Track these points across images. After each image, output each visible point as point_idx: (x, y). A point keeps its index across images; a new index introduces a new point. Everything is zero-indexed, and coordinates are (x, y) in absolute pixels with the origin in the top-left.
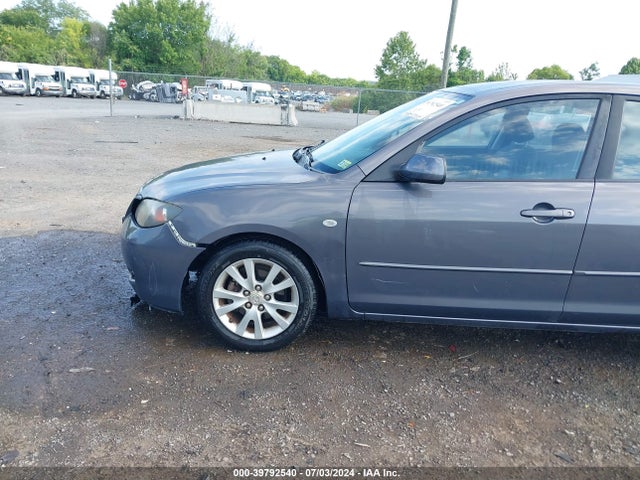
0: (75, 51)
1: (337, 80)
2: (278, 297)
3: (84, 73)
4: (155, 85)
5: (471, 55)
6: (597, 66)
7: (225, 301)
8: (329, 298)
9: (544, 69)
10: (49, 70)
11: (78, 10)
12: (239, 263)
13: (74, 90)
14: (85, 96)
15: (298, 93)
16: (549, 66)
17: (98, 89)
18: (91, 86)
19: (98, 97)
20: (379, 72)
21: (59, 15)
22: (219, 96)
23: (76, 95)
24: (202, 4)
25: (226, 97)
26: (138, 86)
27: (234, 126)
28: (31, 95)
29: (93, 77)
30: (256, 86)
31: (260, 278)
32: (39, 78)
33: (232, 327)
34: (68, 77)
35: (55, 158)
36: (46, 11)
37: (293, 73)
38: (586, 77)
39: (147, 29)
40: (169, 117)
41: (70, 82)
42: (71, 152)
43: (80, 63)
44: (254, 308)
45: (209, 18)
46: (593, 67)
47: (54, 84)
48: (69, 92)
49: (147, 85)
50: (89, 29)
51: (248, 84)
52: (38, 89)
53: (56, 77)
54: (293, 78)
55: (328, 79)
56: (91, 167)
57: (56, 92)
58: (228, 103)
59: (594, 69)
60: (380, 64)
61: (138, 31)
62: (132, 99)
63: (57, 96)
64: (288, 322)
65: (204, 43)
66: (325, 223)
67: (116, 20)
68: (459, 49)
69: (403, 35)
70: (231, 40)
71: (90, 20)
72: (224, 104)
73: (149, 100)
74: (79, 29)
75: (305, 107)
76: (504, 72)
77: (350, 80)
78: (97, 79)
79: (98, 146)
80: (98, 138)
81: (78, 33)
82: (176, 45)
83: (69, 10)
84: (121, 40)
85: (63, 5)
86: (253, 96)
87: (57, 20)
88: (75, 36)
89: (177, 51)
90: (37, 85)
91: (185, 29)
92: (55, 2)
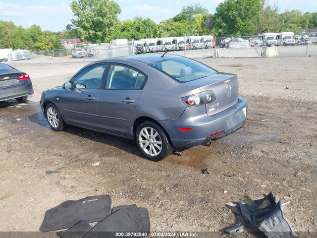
0: (199, 29)
11: (203, 9)
13: (194, 46)
17: (205, 45)
18: (202, 43)
21: (195, 13)
23: (195, 48)
25: (237, 45)
26: (224, 41)
28: (177, 50)
29: (203, 39)
32: (180, 43)
36: (190, 12)
39: (230, 13)
41: (193, 43)
45: (263, 2)
48: (192, 47)
49: (227, 40)
50: (205, 18)
51: (280, 34)
61: (226, 15)
65: (260, 15)
67: (218, 11)
74: (201, 18)
78: (205, 40)
81: (201, 20)
82: (243, 19)
83: (199, 11)
84: (218, 21)
85: (197, 8)
86: (282, 40)
87: (194, 16)
88: (199, 22)
89: (244, 22)
90: (180, 46)
91: (248, 10)
92: (194, 8)
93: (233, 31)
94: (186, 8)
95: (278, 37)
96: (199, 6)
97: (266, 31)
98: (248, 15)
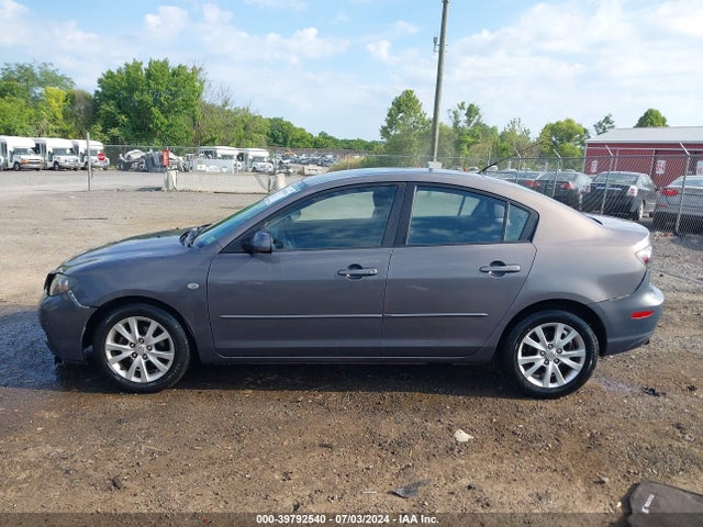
0: (57, 122)
1: (345, 141)
2: (158, 347)
3: (67, 144)
4: (144, 154)
5: (481, 112)
6: (611, 119)
7: (116, 353)
8: (199, 346)
9: (558, 123)
10: (29, 143)
11: (62, 78)
12: (124, 321)
13: (56, 163)
14: (68, 169)
15: (303, 156)
16: (563, 121)
17: (82, 161)
18: (75, 157)
19: (83, 169)
20: (385, 131)
21: (42, 84)
22: (204, 166)
23: (57, 167)
24: (194, 69)
25: (211, 167)
26: (126, 156)
27: (218, 197)
28: (9, 169)
29: (77, 148)
30: (253, 152)
31: (142, 332)
32: (17, 151)
33: (123, 373)
34: (49, 149)
35: (16, 238)
36: (27, 80)
37: (298, 135)
38: (601, 130)
39: (137, 96)
40: (150, 189)
41: (51, 155)
42: (36, 231)
43: (64, 135)
44: (139, 357)
45: (202, 83)
46: (607, 120)
47: (33, 157)
48: (50, 165)
49: (136, 154)
50: (72, 99)
51: (244, 150)
52: (16, 163)
53: (37, 149)
54: (298, 140)
55: (335, 141)
56: (51, 245)
57: (35, 166)
58: (214, 173)
59: (608, 122)
60: (385, 124)
61: (126, 98)
62: (120, 169)
63: (37, 169)
64: (167, 368)
65: (197, 109)
66: (190, 286)
67: (102, 87)
68: (466, 106)
69: (408, 94)
70: (226, 104)
71: (75, 88)
72: (209, 174)
73: (137, 170)
74: (62, 98)
75: (307, 172)
76: (517, 127)
77: (359, 140)
78: (81, 150)
79: (65, 223)
80: (67, 215)
81: (61, 103)
82: (165, 112)
83: (51, 79)
84: (108, 109)
85: (45, 73)
86: (249, 163)
87: (39, 90)
88: (57, 107)
89: (167, 117)
90: (16, 158)
91: (174, 95)
92: (37, 71)
93: (144, 136)
94: (14, 68)
95: (241, 157)
96: (51, 68)
97: (212, 141)
98: (176, 105)
